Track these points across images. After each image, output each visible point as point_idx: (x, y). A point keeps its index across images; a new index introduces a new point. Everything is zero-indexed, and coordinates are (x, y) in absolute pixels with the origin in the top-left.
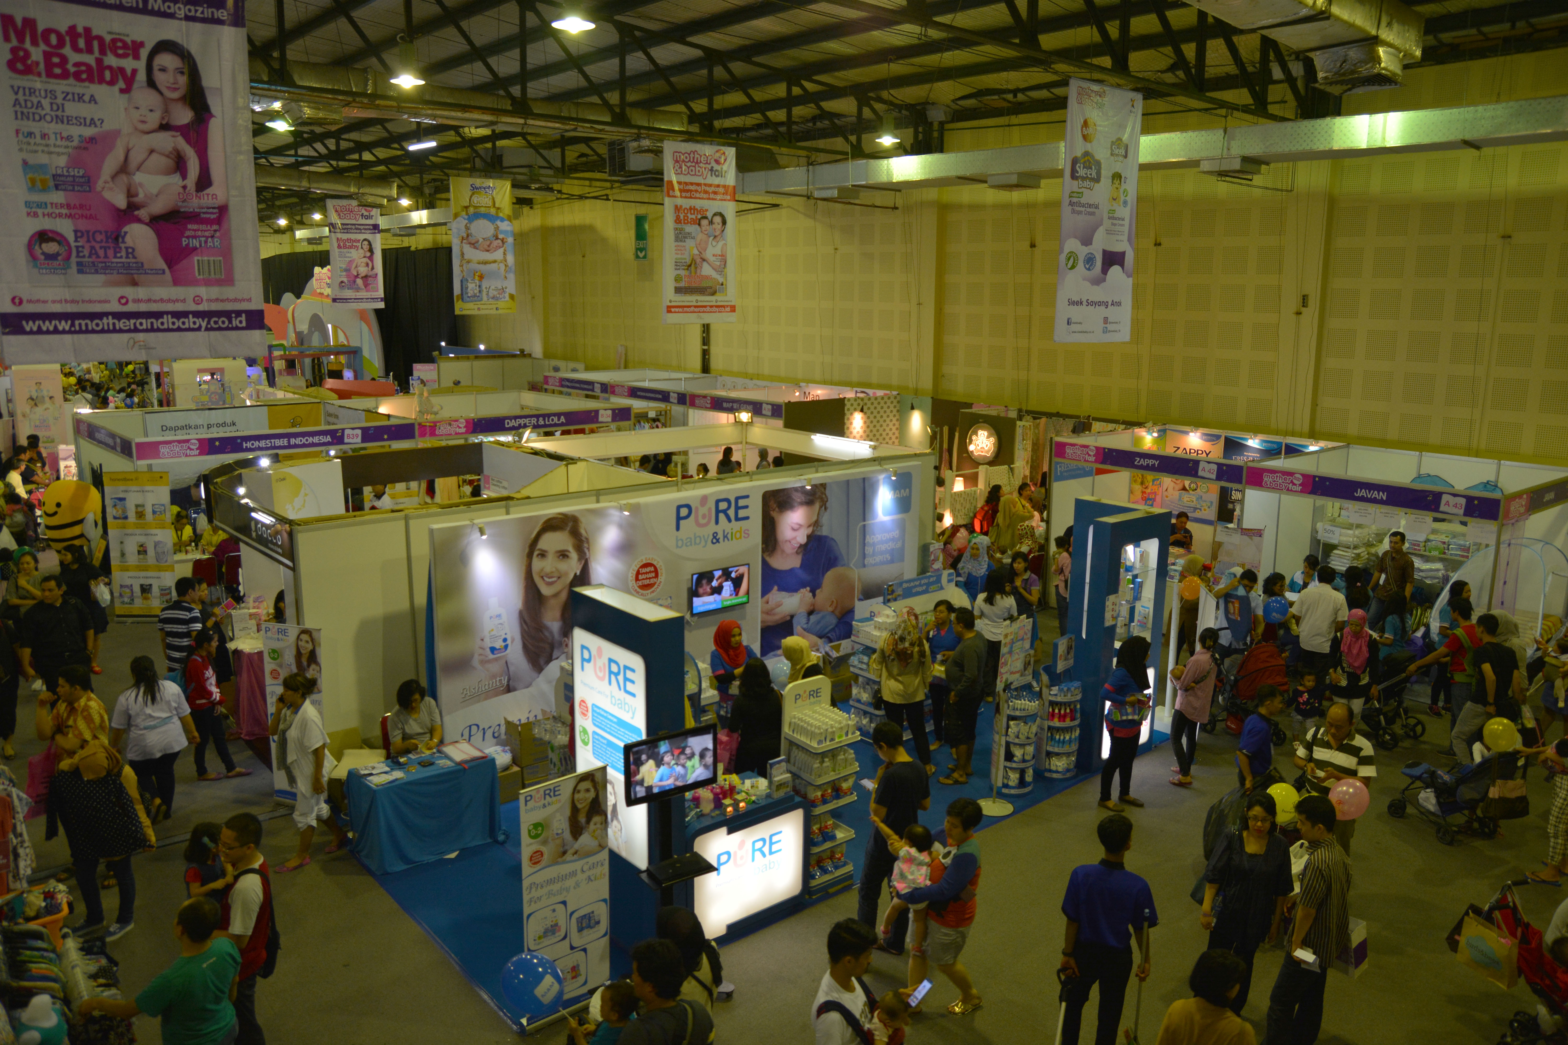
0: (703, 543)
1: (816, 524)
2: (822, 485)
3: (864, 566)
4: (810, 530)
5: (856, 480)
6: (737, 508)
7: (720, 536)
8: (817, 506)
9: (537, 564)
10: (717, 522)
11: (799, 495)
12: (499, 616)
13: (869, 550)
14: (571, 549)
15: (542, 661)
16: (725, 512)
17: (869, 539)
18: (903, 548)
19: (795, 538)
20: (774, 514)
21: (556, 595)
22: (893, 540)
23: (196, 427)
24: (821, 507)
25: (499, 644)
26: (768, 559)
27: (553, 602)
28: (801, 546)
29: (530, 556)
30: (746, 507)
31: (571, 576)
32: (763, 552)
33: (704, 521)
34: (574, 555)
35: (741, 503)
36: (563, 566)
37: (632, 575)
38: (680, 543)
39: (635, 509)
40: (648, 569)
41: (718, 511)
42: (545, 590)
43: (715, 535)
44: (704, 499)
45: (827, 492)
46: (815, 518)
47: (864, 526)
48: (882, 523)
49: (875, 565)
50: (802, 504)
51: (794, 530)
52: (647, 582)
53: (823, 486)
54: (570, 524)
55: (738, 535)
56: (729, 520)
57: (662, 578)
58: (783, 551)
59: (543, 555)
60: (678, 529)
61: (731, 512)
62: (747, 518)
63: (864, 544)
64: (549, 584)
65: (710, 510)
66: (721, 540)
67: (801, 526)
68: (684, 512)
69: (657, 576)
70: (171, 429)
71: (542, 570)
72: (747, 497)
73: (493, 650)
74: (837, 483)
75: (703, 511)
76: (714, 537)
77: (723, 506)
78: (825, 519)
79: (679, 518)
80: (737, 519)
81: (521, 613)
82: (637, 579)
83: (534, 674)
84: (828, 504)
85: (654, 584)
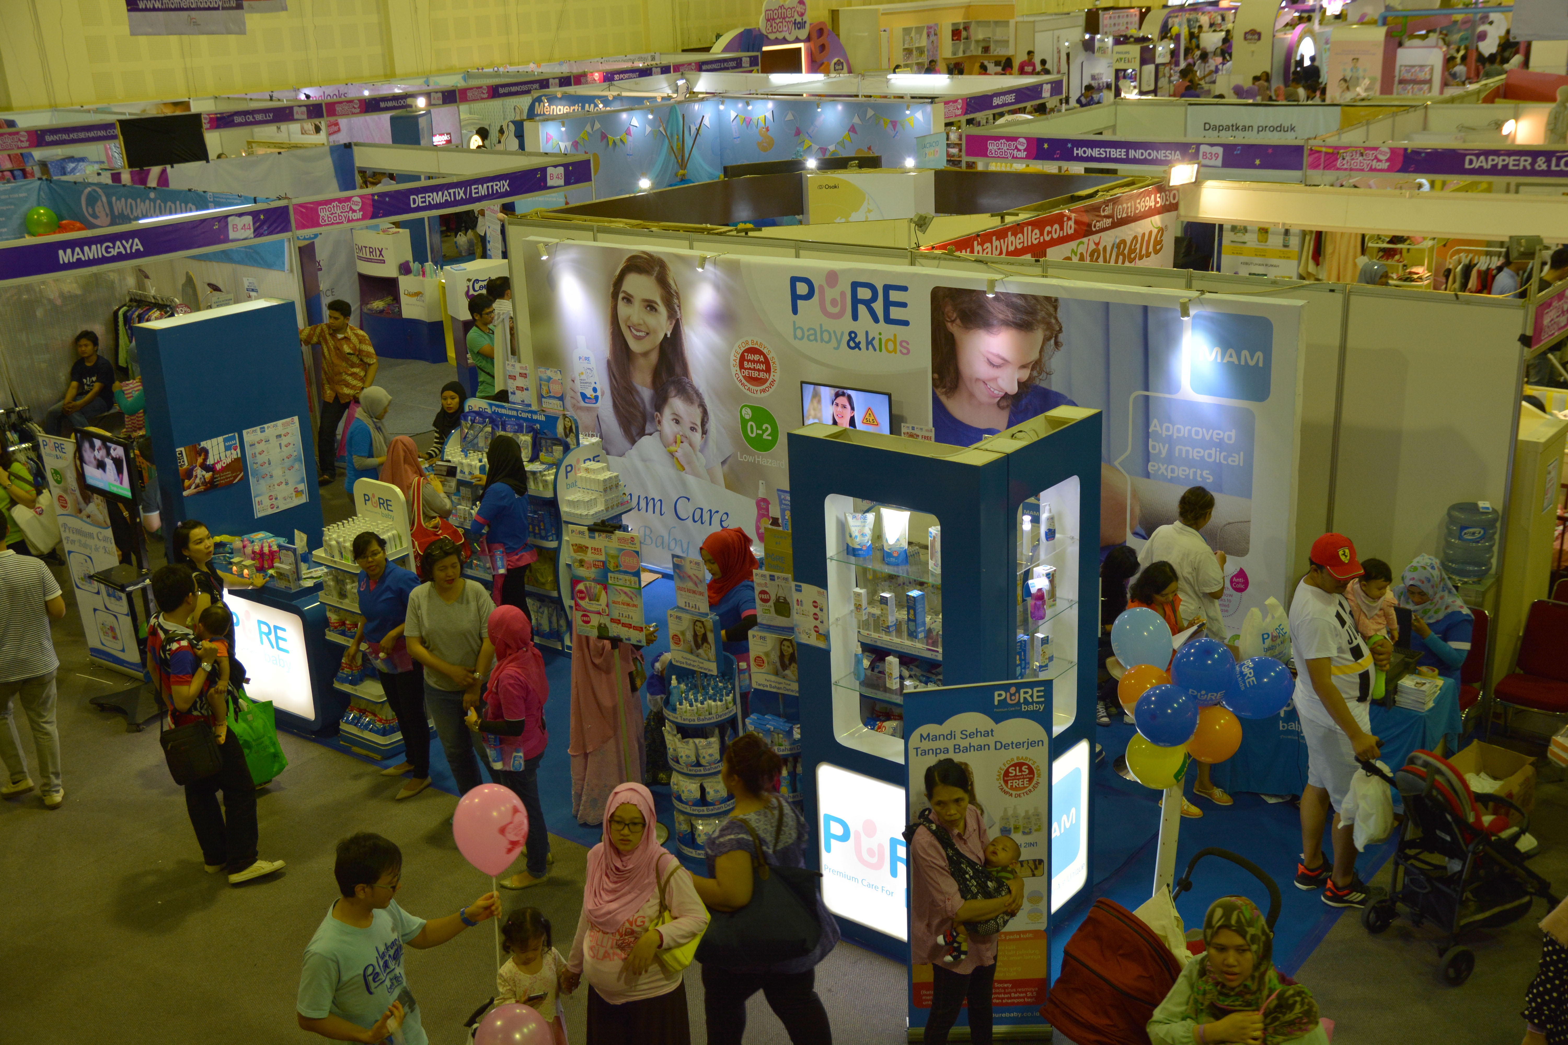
0: (834, 343)
1: (1037, 365)
2: (1048, 299)
3: (1148, 475)
4: (1025, 374)
5: (1125, 306)
6: (888, 304)
7: (861, 338)
8: (1039, 335)
9: (623, 310)
10: (855, 317)
11: (1001, 306)
12: (587, 359)
13: (1157, 447)
14: (659, 301)
15: (634, 431)
16: (868, 303)
17: (1155, 425)
18: (1247, 470)
19: (995, 379)
20: (955, 329)
21: (646, 354)
22: (1220, 445)
23: (1244, 129)
24: (1046, 340)
25: (589, 393)
26: (943, 398)
27: (641, 361)
28: (1006, 396)
29: (615, 295)
30: (904, 305)
31: (662, 336)
32: (935, 385)
33: (836, 310)
34: (662, 310)
35: (894, 296)
36: (651, 320)
37: (734, 358)
38: (799, 333)
39: (732, 269)
40: (756, 357)
41: (855, 301)
42: (634, 345)
43: (852, 336)
44: (832, 277)
45: (1060, 314)
46: (1035, 356)
47: (1147, 398)
48: (1191, 406)
49: (1172, 480)
50: (1007, 324)
51: (991, 364)
52: (755, 374)
53: (1053, 302)
54: (657, 269)
55: (891, 346)
56: (876, 320)
57: (776, 375)
58: (972, 395)
59: (628, 299)
60: (795, 311)
61: (878, 306)
62: (906, 323)
63: (1147, 436)
64: (638, 338)
65: (843, 294)
66: (863, 345)
67: (1006, 362)
68: (802, 289)
69: (768, 370)
70: (1215, 128)
71: (629, 318)
72: (904, 289)
73: (584, 396)
74: (1084, 304)
75: (831, 294)
76: (852, 339)
77: (864, 294)
78: (1056, 362)
79: (795, 298)
80: (888, 320)
81: (609, 362)
82: (741, 366)
83: (626, 443)
84: (1061, 337)
85: (766, 380)
